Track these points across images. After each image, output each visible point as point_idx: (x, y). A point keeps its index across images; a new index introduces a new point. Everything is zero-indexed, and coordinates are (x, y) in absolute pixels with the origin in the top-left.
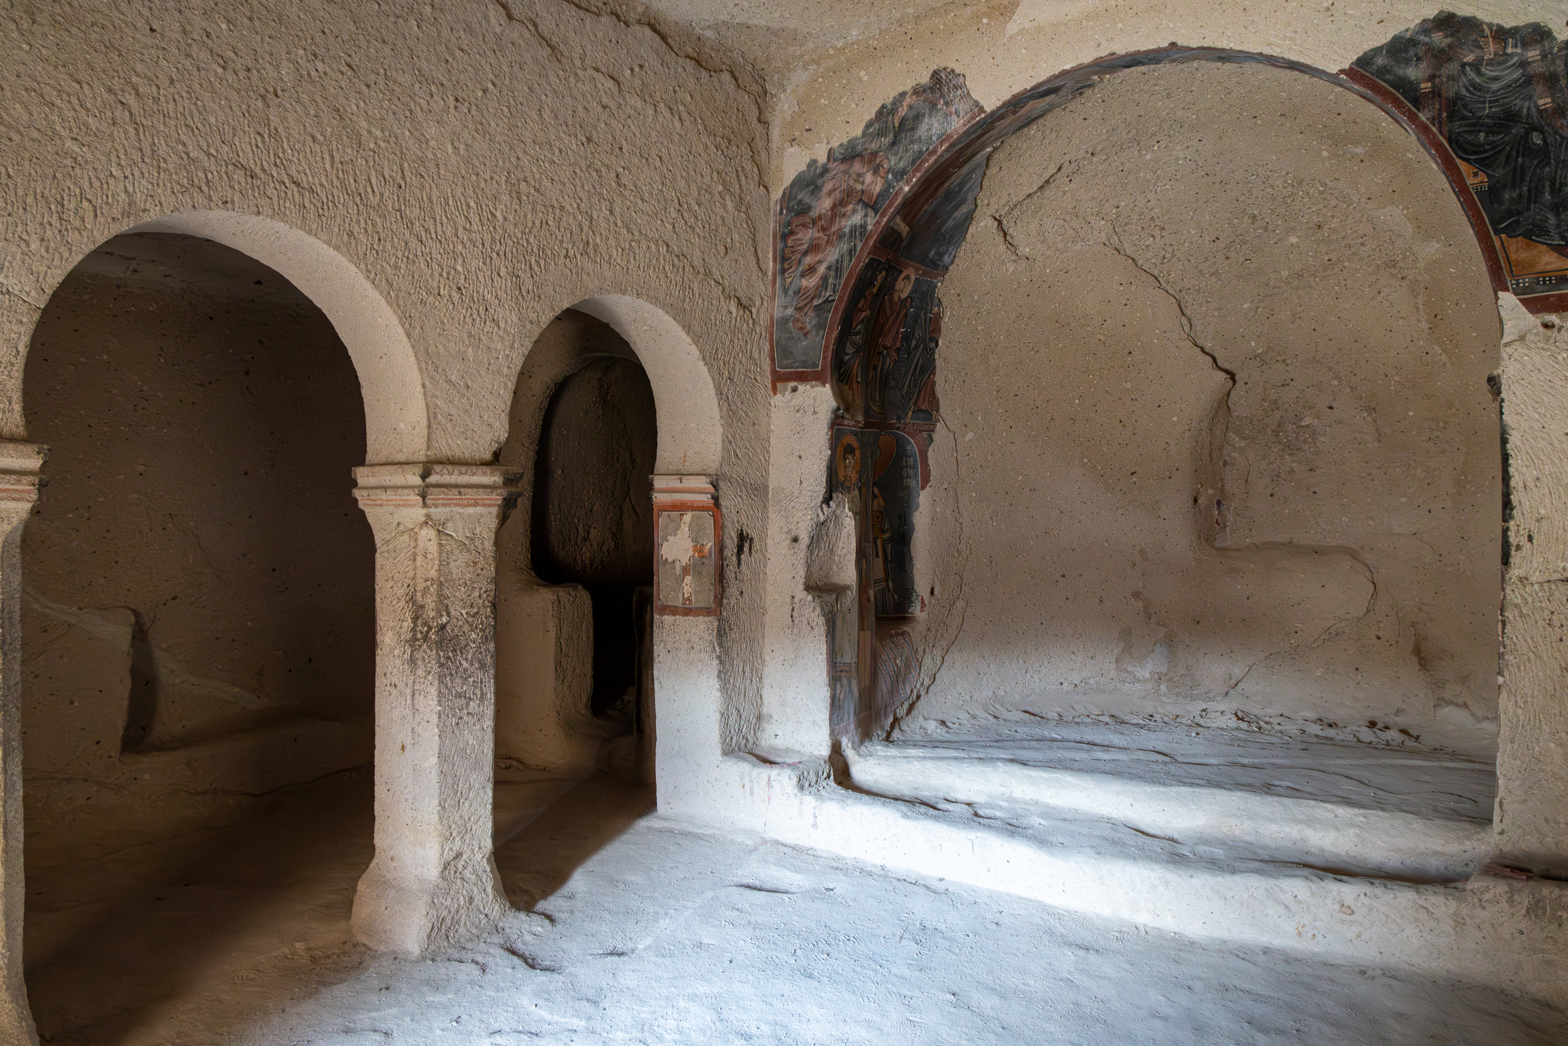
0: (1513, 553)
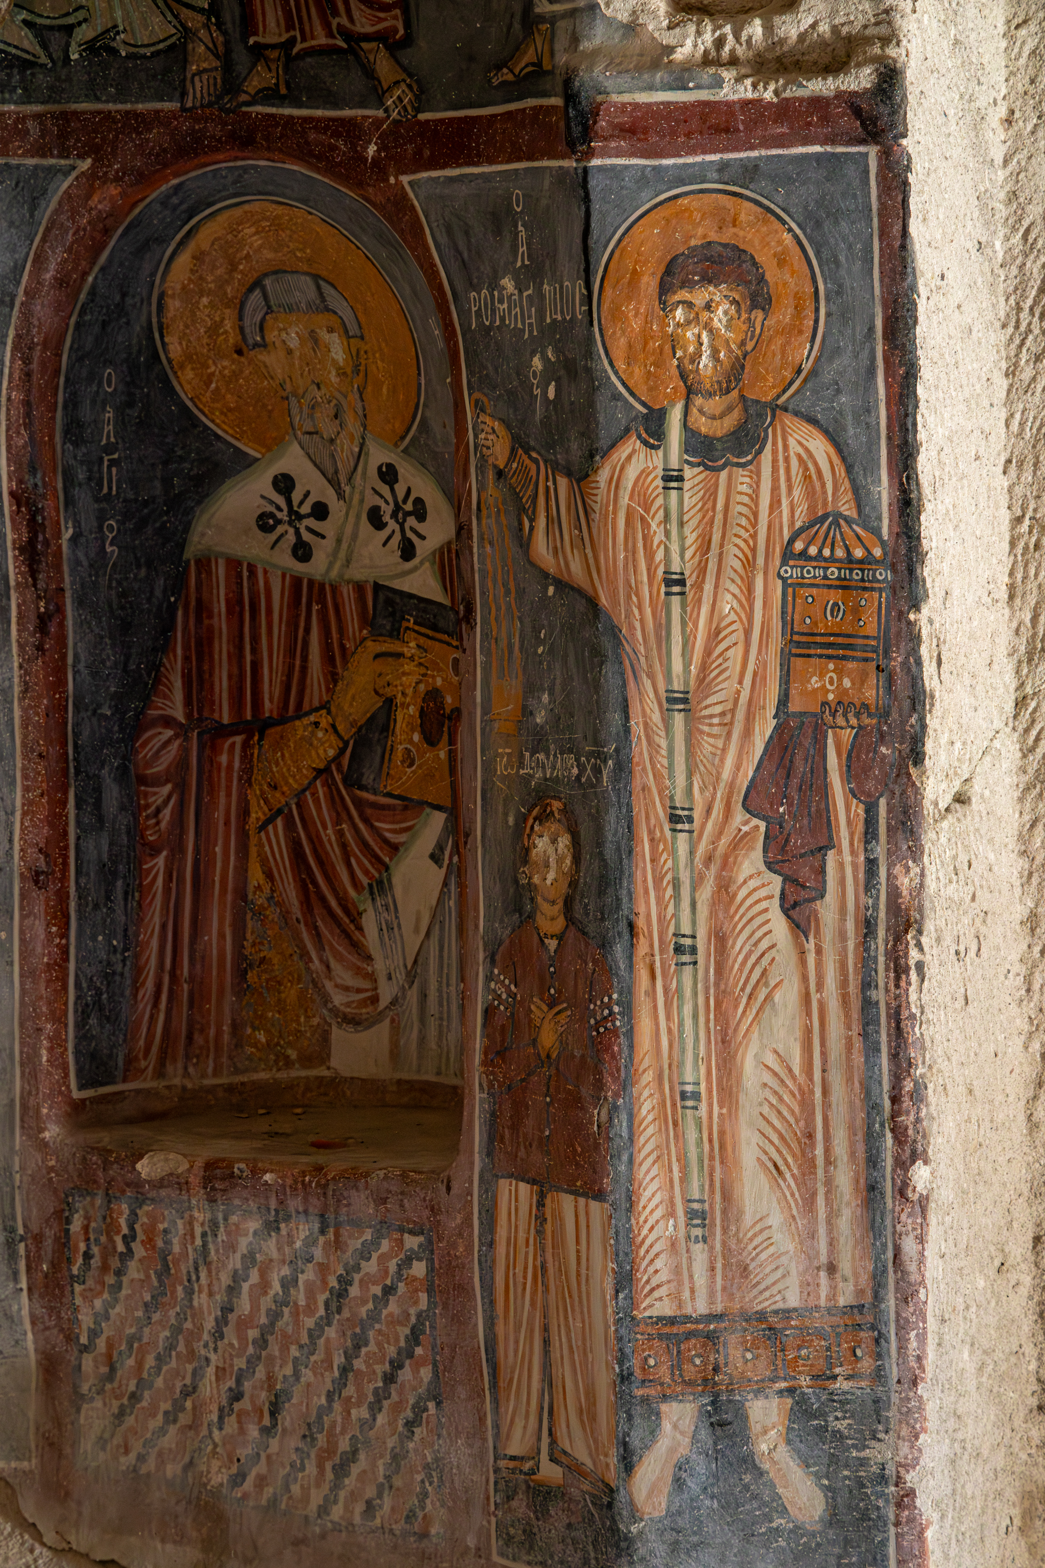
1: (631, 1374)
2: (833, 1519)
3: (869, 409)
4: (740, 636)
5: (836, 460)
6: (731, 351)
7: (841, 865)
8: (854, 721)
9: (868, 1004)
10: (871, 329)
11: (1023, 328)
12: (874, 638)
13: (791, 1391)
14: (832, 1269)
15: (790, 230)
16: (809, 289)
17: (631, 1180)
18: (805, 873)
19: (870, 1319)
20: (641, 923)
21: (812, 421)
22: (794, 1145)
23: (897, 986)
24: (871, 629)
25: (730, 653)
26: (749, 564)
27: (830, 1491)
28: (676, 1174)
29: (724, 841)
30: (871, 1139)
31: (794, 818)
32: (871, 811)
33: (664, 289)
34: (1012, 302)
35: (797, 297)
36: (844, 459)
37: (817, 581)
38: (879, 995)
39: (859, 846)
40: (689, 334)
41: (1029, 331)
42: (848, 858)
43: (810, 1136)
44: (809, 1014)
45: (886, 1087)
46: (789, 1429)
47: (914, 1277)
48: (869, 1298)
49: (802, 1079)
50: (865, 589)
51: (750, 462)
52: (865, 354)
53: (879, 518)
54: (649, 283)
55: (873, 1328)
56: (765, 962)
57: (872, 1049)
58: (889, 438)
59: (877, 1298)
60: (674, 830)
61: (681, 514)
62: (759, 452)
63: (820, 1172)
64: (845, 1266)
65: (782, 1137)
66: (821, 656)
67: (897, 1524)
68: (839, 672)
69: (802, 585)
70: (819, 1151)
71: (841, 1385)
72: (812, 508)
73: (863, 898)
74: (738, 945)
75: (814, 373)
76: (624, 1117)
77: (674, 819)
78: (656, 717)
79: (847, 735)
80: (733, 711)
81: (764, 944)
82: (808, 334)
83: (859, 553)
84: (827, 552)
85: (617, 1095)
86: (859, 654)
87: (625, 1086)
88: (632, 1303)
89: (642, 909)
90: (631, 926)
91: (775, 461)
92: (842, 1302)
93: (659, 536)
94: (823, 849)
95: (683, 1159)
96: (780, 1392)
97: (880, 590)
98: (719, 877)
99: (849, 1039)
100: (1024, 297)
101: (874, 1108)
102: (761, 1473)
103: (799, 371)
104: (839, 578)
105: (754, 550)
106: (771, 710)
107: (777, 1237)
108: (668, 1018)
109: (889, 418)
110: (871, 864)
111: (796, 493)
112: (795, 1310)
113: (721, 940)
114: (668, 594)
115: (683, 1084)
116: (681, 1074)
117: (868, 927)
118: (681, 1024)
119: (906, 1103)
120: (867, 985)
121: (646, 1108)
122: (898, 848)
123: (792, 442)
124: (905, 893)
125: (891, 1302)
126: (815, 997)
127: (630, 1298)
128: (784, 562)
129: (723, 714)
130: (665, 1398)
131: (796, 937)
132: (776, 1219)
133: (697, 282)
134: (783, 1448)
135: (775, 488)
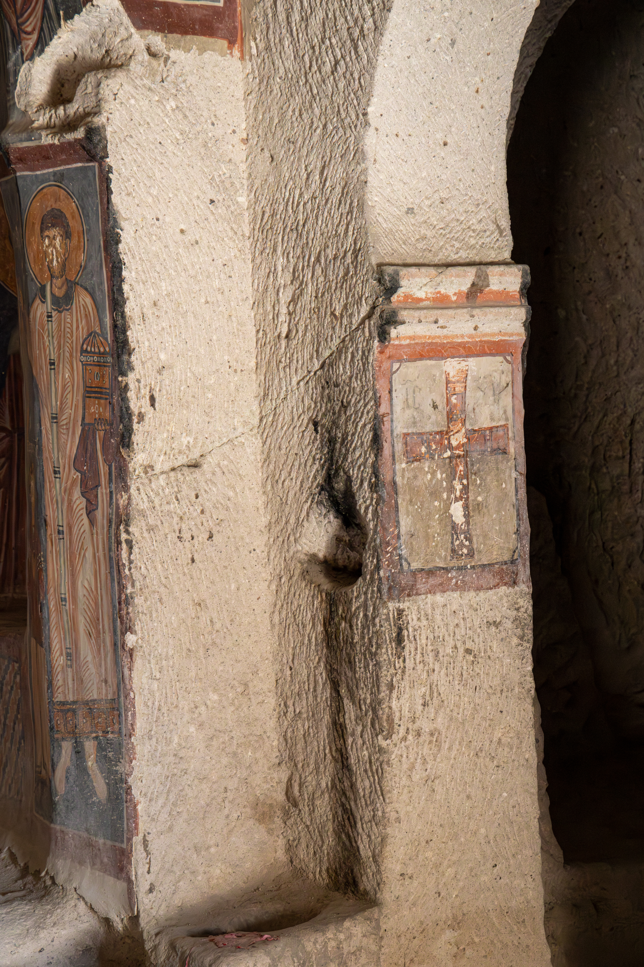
0: (135, 426)
1: (53, 728)
2: (109, 799)
3: (102, 283)
4: (71, 387)
5: (94, 307)
6: (61, 258)
7: (102, 493)
8: (103, 428)
9: (111, 558)
10: (100, 246)
11: (256, 239)
12: (109, 389)
13: (97, 738)
14: (106, 682)
15: (75, 202)
16: (81, 229)
17: (49, 638)
18: (92, 497)
19: (117, 706)
20: (48, 519)
21: (86, 289)
22: (94, 623)
23: (118, 550)
24: (107, 386)
25: (68, 396)
26: (71, 355)
27: (108, 784)
28: (62, 636)
29: (69, 482)
30: (114, 621)
31: (88, 471)
32: (110, 469)
33: (42, 231)
34: (252, 226)
35: (78, 233)
36: (96, 307)
37: (92, 363)
38: (112, 554)
39: (107, 485)
40: (50, 251)
41: (258, 240)
42: (104, 491)
43: (98, 620)
44: (96, 563)
45: (117, 598)
46: (97, 755)
47: (128, 687)
48: (116, 697)
49: (95, 592)
50: (105, 366)
51: (69, 309)
52: (99, 259)
53: (107, 333)
54: (37, 227)
55: (118, 710)
56: (82, 538)
57: (113, 580)
58: (108, 296)
59: (119, 697)
60: (55, 477)
61: (52, 332)
62: (72, 304)
63: (101, 636)
64: (110, 680)
65: (91, 620)
66: (93, 397)
67: (126, 802)
68: (99, 404)
69: (87, 364)
70: (101, 627)
71: (110, 736)
72: (88, 330)
73: (109, 509)
74: (75, 530)
75: (85, 268)
76: (46, 609)
77: (55, 472)
78: (48, 425)
79: (102, 433)
80: (69, 422)
81: (82, 531)
82: (82, 250)
83: (102, 350)
84: (93, 350)
85: (43, 600)
86: (104, 396)
87: (46, 594)
88: (52, 696)
89: (48, 514)
90: (45, 521)
91: (76, 308)
92: (109, 698)
93: (47, 343)
94: (97, 487)
95: (63, 628)
96: (93, 738)
97: (109, 366)
98: (68, 498)
99: (106, 574)
100: (255, 224)
101: (114, 606)
102: (89, 775)
103: (81, 266)
104: (98, 362)
105: (72, 348)
106: (80, 423)
107: (91, 666)
108: (57, 564)
109: (108, 287)
110: (111, 492)
111: (83, 322)
112: (96, 700)
113: (70, 528)
114: (51, 369)
115: (61, 594)
116: (60, 590)
117: (110, 521)
118: (61, 567)
119: (123, 605)
120: (110, 550)
121: (52, 604)
122: (119, 486)
123: (81, 299)
124: (121, 507)
125: (122, 698)
126: (97, 554)
127: (52, 692)
128: (81, 355)
129: (66, 424)
130: (63, 739)
131: (91, 527)
132: (89, 658)
133: (50, 227)
134: (95, 765)
135: (77, 320)
